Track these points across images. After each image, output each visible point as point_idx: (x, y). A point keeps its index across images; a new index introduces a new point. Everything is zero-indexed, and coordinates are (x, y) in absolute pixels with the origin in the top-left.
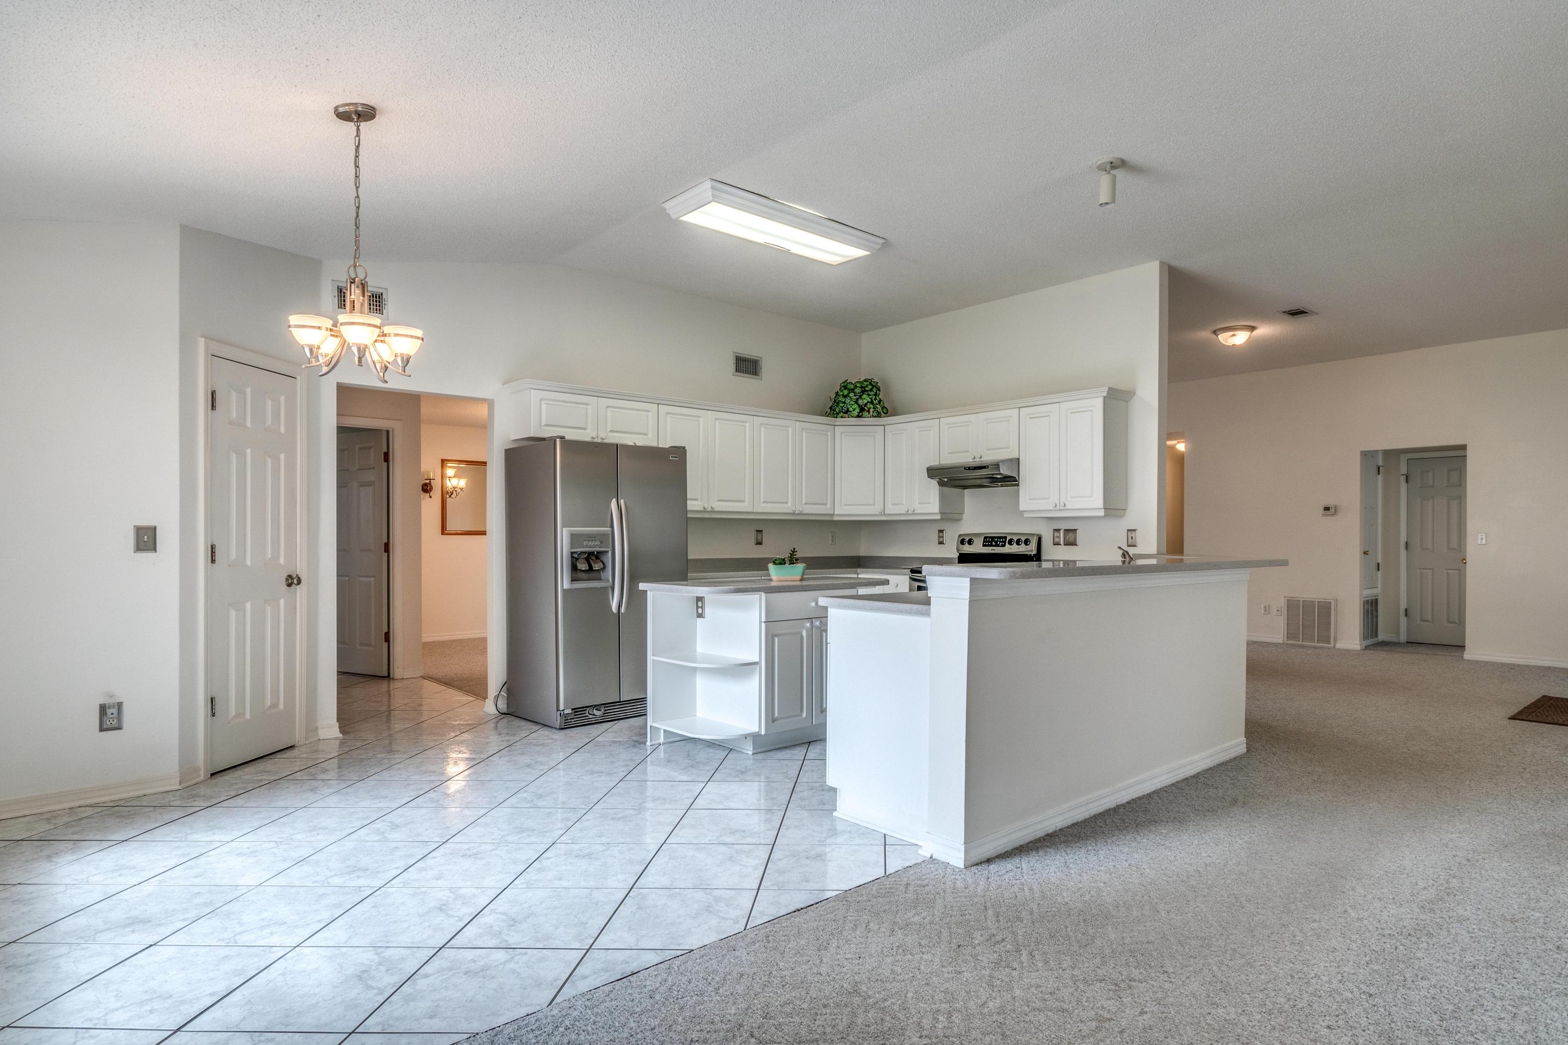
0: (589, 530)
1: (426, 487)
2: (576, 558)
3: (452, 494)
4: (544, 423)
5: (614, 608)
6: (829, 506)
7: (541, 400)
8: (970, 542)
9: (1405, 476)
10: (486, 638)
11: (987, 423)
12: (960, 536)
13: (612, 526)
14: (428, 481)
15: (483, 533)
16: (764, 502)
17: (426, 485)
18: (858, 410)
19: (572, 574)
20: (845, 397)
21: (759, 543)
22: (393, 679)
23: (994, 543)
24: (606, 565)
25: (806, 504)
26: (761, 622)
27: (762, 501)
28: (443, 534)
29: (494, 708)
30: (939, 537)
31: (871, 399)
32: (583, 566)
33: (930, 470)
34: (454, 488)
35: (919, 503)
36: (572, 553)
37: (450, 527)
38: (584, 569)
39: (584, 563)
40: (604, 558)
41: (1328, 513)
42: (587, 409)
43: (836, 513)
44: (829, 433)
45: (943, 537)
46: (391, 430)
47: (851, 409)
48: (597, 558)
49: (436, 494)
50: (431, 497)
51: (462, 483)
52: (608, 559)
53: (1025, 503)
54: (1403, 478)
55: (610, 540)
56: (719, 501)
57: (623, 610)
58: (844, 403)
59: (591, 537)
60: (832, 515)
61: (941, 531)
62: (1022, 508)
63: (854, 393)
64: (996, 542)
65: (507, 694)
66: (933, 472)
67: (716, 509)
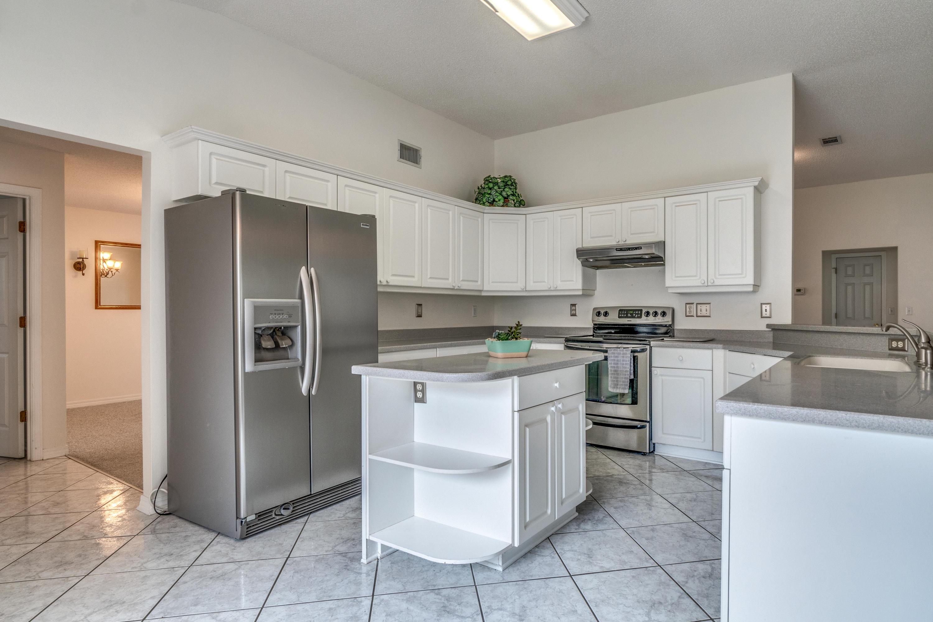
0: (276, 302)
1: (78, 266)
2: (259, 334)
3: (108, 274)
4: (214, 180)
5: (304, 390)
6: (479, 283)
7: (211, 154)
8: (606, 314)
9: (835, 269)
10: (141, 400)
11: (631, 211)
12: (594, 309)
13: (301, 297)
14: (81, 260)
15: (139, 308)
16: (431, 278)
17: (79, 263)
18: (502, 201)
19: (255, 353)
20: (490, 189)
21: (419, 316)
22: (30, 460)
23: (629, 315)
24: (295, 341)
25: (463, 280)
26: (513, 411)
27: (429, 277)
28: (96, 308)
29: (151, 507)
30: (571, 310)
31: (513, 192)
32: (268, 343)
33: (580, 251)
34: (110, 269)
35: (562, 281)
36: (255, 329)
37: (103, 303)
38: (269, 347)
39: (269, 340)
40: (291, 334)
41: (799, 293)
42: (264, 171)
43: (485, 289)
44: (480, 219)
45: (575, 310)
46: (27, 198)
47: (497, 200)
48: (283, 334)
49: (90, 271)
50: (83, 274)
51: (118, 265)
52: (297, 335)
53: (670, 281)
54: (834, 271)
55: (300, 314)
56: (393, 275)
57: (313, 392)
58: (490, 194)
59: (278, 310)
60: (480, 291)
61: (574, 305)
62: (667, 285)
63: (498, 186)
64: (632, 314)
65: (168, 490)
66: (581, 253)
67: (390, 284)
